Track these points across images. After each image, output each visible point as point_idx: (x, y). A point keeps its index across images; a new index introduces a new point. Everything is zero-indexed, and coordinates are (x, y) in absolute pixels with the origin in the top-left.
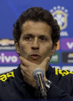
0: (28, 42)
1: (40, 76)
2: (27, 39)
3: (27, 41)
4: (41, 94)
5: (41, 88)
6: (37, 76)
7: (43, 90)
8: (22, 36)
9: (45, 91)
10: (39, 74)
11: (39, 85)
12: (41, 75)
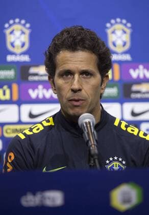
0: (66, 81)
1: (88, 126)
2: (64, 76)
3: (64, 79)
4: (90, 151)
5: (90, 142)
6: (85, 125)
7: (93, 146)
8: (57, 72)
9: (96, 147)
10: (87, 122)
11: (88, 139)
12: (89, 123)
